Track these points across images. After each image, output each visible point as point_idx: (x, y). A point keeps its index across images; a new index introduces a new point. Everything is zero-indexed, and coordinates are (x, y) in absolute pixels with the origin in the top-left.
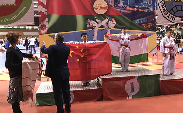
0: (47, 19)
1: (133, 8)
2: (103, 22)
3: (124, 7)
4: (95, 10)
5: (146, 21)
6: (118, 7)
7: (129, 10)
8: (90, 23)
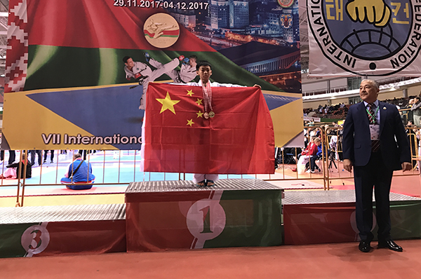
0: (26, 55)
1: (244, 35)
2: (166, 65)
3: (219, 33)
4: (147, 37)
5: (274, 68)
6: (206, 33)
7: (233, 41)
8: (134, 69)
